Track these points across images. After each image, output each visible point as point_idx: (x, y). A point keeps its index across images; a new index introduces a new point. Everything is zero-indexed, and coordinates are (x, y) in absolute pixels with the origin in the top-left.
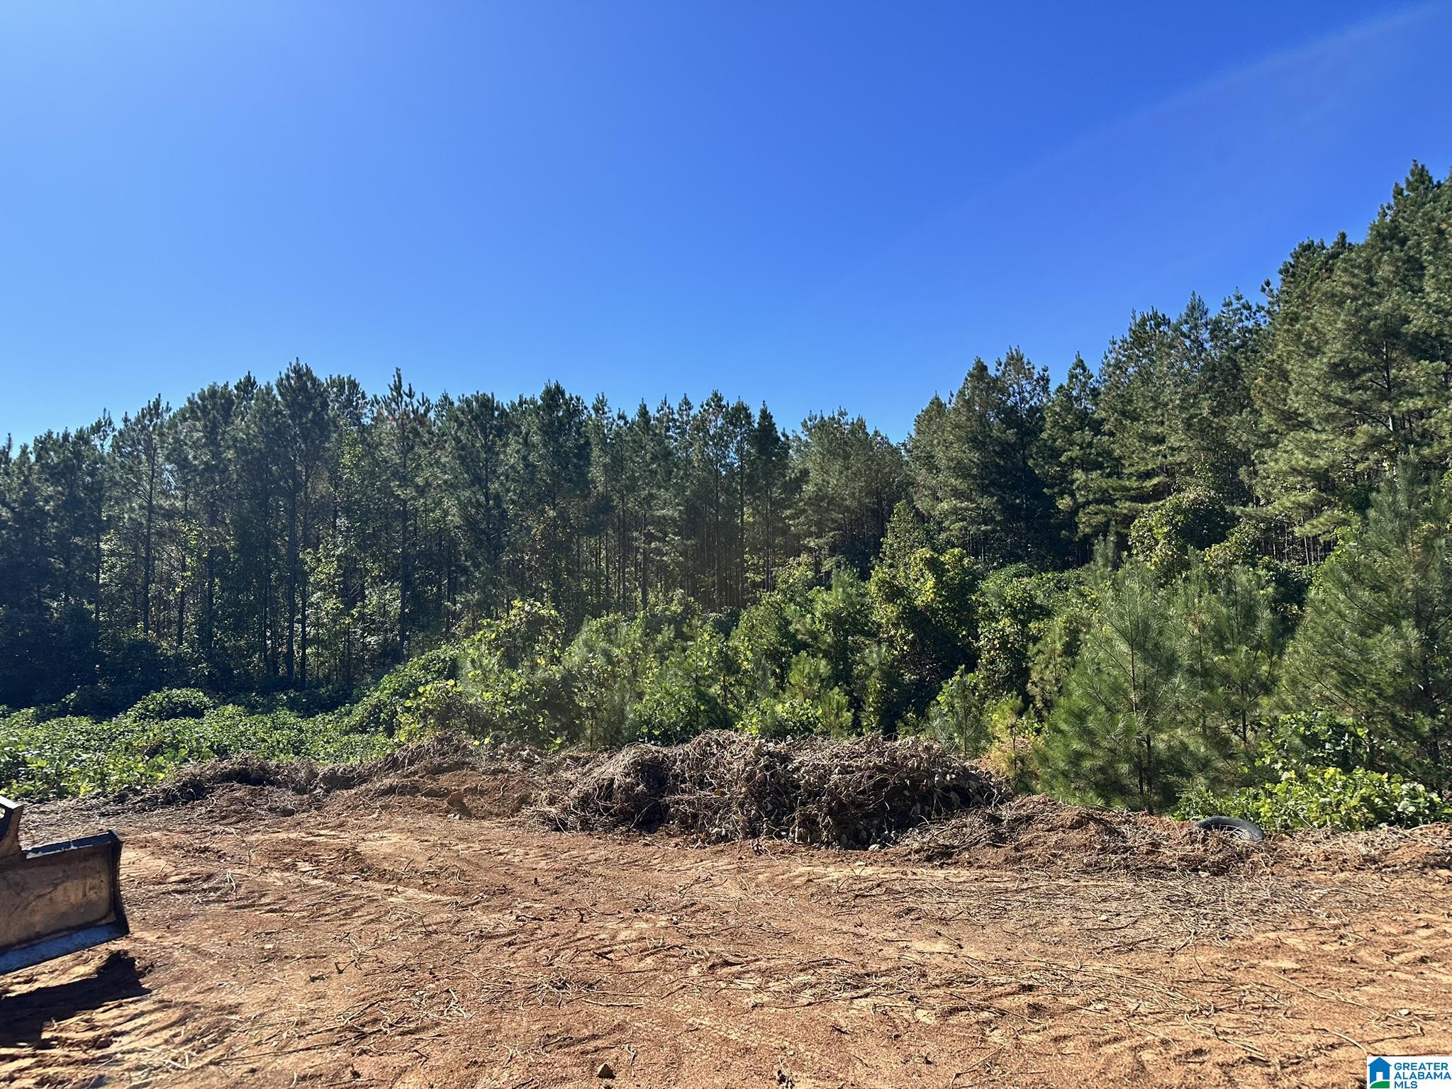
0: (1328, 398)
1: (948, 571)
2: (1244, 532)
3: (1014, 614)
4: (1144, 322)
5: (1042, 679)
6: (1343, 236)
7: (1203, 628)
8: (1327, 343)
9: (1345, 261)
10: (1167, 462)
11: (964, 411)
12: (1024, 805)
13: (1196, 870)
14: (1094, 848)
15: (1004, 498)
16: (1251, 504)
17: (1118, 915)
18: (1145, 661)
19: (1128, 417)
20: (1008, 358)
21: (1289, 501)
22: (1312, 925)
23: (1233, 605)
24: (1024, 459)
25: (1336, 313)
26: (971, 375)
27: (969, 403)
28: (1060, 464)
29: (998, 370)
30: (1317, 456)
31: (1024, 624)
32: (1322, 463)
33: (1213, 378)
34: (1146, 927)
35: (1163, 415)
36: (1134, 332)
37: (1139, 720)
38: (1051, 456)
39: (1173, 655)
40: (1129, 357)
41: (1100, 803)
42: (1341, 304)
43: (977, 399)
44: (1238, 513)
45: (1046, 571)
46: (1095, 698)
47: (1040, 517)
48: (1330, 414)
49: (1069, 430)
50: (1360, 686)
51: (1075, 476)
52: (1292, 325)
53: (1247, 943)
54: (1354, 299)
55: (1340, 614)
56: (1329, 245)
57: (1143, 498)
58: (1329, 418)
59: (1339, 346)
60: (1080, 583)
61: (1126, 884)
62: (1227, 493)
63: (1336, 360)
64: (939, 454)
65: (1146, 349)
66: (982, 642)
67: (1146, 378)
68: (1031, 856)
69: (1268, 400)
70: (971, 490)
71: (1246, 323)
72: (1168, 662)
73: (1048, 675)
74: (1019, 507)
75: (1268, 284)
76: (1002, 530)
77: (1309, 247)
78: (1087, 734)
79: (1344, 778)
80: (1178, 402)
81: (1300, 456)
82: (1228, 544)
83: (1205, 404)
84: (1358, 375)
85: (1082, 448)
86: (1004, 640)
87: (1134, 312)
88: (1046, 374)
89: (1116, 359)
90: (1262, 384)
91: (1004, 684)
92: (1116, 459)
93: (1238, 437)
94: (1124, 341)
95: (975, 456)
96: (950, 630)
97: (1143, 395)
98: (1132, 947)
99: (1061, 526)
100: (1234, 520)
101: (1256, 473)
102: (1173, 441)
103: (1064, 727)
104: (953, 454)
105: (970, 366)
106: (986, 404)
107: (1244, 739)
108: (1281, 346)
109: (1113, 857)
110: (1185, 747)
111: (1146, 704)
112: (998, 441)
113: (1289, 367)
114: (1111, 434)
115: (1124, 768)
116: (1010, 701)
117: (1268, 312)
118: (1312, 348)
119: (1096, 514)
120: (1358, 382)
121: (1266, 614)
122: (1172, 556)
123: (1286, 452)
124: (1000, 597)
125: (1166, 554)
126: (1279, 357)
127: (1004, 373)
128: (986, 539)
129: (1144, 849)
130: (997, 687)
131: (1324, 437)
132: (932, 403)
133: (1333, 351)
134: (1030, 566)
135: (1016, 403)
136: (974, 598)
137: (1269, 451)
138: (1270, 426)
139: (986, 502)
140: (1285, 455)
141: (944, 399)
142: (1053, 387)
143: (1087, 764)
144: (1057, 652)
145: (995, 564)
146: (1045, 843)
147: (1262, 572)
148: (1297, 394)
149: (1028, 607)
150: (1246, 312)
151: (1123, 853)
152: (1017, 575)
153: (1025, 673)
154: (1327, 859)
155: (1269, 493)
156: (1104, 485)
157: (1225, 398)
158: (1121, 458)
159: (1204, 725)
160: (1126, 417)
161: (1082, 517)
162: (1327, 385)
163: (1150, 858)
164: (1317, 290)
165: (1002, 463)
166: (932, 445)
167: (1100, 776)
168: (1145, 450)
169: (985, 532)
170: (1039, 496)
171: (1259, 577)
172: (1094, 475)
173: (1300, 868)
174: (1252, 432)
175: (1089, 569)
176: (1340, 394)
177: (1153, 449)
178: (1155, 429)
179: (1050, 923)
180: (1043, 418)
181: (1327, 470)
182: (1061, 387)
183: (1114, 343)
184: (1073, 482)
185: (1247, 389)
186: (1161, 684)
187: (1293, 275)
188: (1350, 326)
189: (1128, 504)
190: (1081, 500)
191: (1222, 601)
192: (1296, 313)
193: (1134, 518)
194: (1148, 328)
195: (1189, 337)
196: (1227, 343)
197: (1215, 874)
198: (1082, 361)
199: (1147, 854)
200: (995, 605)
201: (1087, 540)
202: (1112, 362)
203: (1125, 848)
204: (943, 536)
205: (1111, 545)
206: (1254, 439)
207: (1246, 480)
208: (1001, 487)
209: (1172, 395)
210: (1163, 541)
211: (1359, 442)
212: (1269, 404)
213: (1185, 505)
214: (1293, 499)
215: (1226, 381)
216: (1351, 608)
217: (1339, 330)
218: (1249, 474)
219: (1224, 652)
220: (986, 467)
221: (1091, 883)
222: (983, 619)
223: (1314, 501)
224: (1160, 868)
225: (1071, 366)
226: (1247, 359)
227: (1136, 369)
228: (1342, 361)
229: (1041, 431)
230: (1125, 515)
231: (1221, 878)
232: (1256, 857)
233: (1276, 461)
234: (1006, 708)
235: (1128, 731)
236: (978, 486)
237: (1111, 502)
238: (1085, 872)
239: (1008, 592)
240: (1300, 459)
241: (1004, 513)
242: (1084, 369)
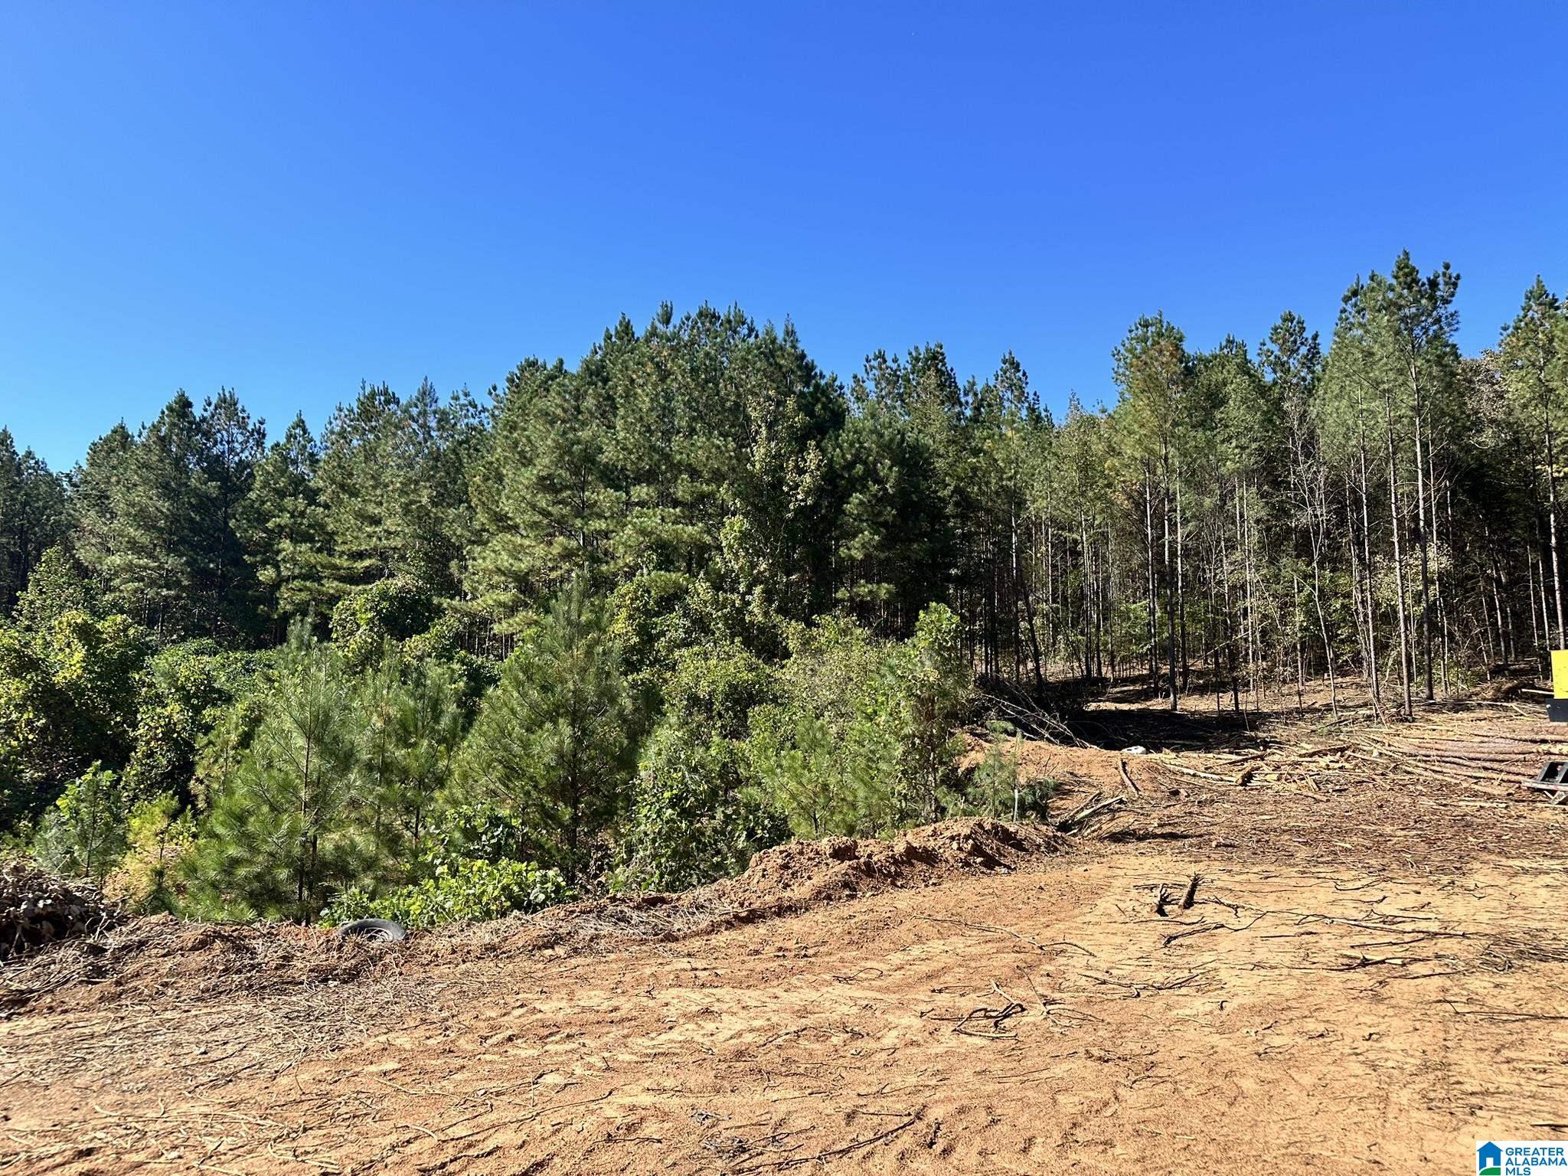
0: (534, 507)
1: (105, 641)
2: (446, 626)
3: (186, 699)
4: (373, 396)
5: (208, 775)
6: (561, 362)
7: (388, 720)
8: (538, 456)
9: (559, 384)
10: (380, 545)
11: (156, 449)
12: (138, 929)
13: (325, 980)
14: (215, 970)
15: (196, 560)
16: (458, 598)
17: (225, 1044)
18: (321, 755)
19: (346, 491)
20: (220, 398)
21: (491, 598)
22: (423, 1021)
23: (420, 699)
24: (225, 518)
25: (548, 430)
26: (170, 409)
27: (163, 441)
28: (266, 530)
29: (206, 410)
30: (521, 560)
31: (197, 710)
32: (523, 566)
33: (435, 468)
34: (254, 1053)
35: (382, 496)
36: (362, 403)
37: (305, 820)
38: (257, 520)
39: (351, 749)
40: (355, 428)
41: (250, 914)
42: (552, 423)
43: (174, 437)
44: (445, 605)
45: (236, 649)
46: (261, 796)
47: (237, 587)
48: (535, 523)
49: (281, 494)
50: (518, 778)
51: (281, 546)
52: (511, 433)
53: (356, 1051)
54: (564, 421)
55: (513, 712)
56: (549, 367)
57: (353, 579)
58: (534, 526)
59: (547, 461)
60: (270, 667)
61: (245, 1006)
62: (437, 584)
63: (544, 474)
64: (117, 495)
65: (374, 424)
66: (141, 731)
67: (370, 454)
68: (136, 988)
69: (484, 499)
70: (155, 545)
71: (471, 420)
72: (345, 757)
73: (216, 771)
74: (213, 573)
75: (495, 388)
76: (188, 597)
77: (533, 364)
78: (247, 840)
79: (490, 868)
80: (398, 485)
81: (506, 558)
82: (428, 636)
83: (425, 492)
84: (560, 491)
85: (293, 516)
86: (169, 729)
87: (364, 382)
88: (262, 427)
89: (342, 427)
90: (479, 483)
91: (162, 782)
92: (327, 533)
93: (454, 531)
94: (351, 411)
95: (165, 506)
96: (100, 716)
97: (363, 471)
98: (231, 1078)
99: (259, 601)
100: (439, 611)
101: (466, 568)
102: (389, 524)
103: (220, 830)
104: (134, 497)
105: (171, 398)
106: (187, 447)
107: (416, 834)
108: (499, 450)
109: (235, 977)
110: (353, 845)
111: (316, 802)
112: (195, 492)
113: (505, 472)
114: (327, 506)
115: (283, 874)
116: (165, 800)
117: (493, 415)
118: (525, 458)
119: (300, 590)
120: (560, 497)
121: (452, 708)
122: (371, 644)
123: (494, 551)
124: (171, 677)
125: (366, 642)
126: (497, 460)
127: (213, 416)
128: (167, 607)
129: (273, 965)
130: (152, 786)
131: (527, 542)
132: (115, 432)
133: (543, 464)
134: (217, 643)
135: (223, 452)
136: (137, 677)
137: (479, 549)
138: (483, 524)
139: (171, 562)
140: (493, 555)
141: (133, 429)
142: (268, 443)
143: (242, 872)
144: (231, 744)
145: (175, 637)
146: (156, 971)
147: (456, 666)
148: (508, 498)
149: (205, 690)
150: (472, 410)
151: (249, 971)
152: (197, 653)
153: (188, 768)
154: (454, 952)
155: (476, 589)
156: (313, 561)
157: (446, 490)
158: (334, 533)
159: (378, 822)
160: (345, 491)
161: (284, 592)
162: (535, 495)
163: (279, 973)
164: (535, 405)
165: (198, 518)
166: (108, 482)
167: (256, 885)
168: (360, 529)
169: (166, 598)
170: (238, 562)
171: (453, 671)
172: (304, 547)
173: (428, 965)
174: (466, 527)
175: (281, 651)
176: (545, 505)
177: (368, 529)
178: (372, 509)
179: (139, 1067)
180: (251, 475)
181: (527, 574)
182: (277, 445)
183: (341, 410)
184: (279, 552)
185: (466, 485)
186: (334, 780)
187: (517, 386)
188: (558, 446)
189: (335, 584)
190: (285, 573)
191: (412, 695)
192: (515, 422)
193: (339, 599)
194: (377, 403)
195: (417, 422)
196: (453, 437)
197: (345, 982)
198: (303, 422)
199: (276, 969)
200: (163, 687)
201: (286, 618)
202: (337, 429)
203: (252, 965)
204: (109, 597)
205: (308, 626)
206: (467, 534)
207: (456, 574)
208: (193, 547)
209: (393, 476)
210: (364, 627)
211: (555, 552)
212: (483, 503)
213: (392, 592)
214: (495, 597)
215: (448, 474)
216: (522, 705)
217: (548, 446)
218: (461, 567)
219: (407, 745)
220: (179, 521)
221: (205, 1010)
222: (147, 703)
223: (513, 601)
224: (287, 983)
225: (290, 424)
226: (470, 457)
227: (361, 443)
228: (549, 475)
229: (250, 490)
230: (332, 595)
231: (350, 985)
232: (387, 959)
233: (484, 559)
234: (157, 810)
235: (292, 832)
236: (164, 541)
237: (318, 580)
238: (199, 999)
239: (183, 672)
240: (505, 560)
241: (193, 577)
242: (305, 431)
